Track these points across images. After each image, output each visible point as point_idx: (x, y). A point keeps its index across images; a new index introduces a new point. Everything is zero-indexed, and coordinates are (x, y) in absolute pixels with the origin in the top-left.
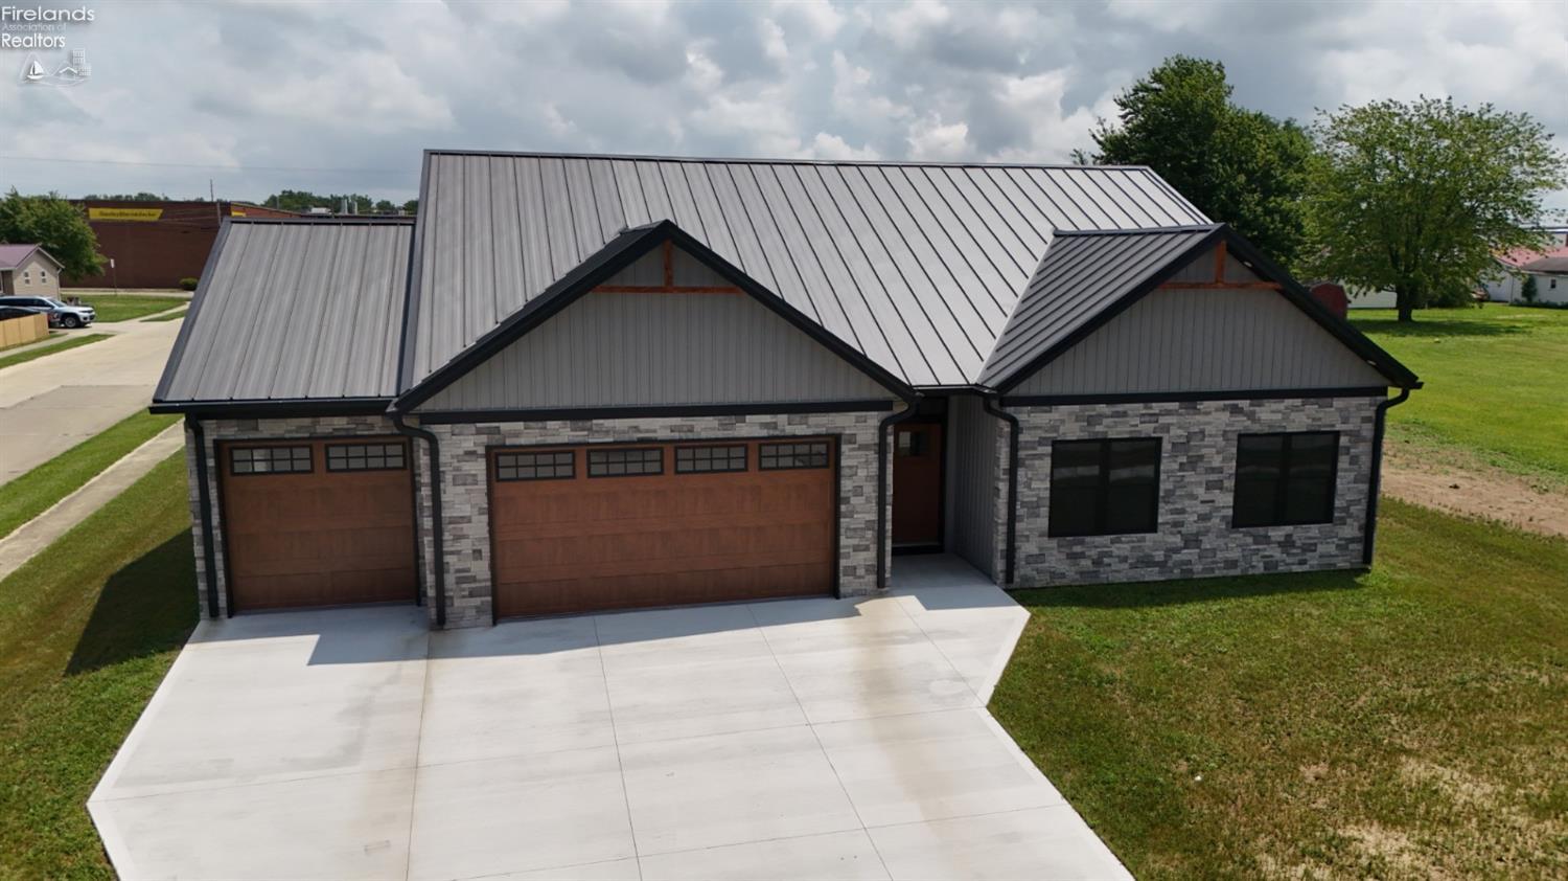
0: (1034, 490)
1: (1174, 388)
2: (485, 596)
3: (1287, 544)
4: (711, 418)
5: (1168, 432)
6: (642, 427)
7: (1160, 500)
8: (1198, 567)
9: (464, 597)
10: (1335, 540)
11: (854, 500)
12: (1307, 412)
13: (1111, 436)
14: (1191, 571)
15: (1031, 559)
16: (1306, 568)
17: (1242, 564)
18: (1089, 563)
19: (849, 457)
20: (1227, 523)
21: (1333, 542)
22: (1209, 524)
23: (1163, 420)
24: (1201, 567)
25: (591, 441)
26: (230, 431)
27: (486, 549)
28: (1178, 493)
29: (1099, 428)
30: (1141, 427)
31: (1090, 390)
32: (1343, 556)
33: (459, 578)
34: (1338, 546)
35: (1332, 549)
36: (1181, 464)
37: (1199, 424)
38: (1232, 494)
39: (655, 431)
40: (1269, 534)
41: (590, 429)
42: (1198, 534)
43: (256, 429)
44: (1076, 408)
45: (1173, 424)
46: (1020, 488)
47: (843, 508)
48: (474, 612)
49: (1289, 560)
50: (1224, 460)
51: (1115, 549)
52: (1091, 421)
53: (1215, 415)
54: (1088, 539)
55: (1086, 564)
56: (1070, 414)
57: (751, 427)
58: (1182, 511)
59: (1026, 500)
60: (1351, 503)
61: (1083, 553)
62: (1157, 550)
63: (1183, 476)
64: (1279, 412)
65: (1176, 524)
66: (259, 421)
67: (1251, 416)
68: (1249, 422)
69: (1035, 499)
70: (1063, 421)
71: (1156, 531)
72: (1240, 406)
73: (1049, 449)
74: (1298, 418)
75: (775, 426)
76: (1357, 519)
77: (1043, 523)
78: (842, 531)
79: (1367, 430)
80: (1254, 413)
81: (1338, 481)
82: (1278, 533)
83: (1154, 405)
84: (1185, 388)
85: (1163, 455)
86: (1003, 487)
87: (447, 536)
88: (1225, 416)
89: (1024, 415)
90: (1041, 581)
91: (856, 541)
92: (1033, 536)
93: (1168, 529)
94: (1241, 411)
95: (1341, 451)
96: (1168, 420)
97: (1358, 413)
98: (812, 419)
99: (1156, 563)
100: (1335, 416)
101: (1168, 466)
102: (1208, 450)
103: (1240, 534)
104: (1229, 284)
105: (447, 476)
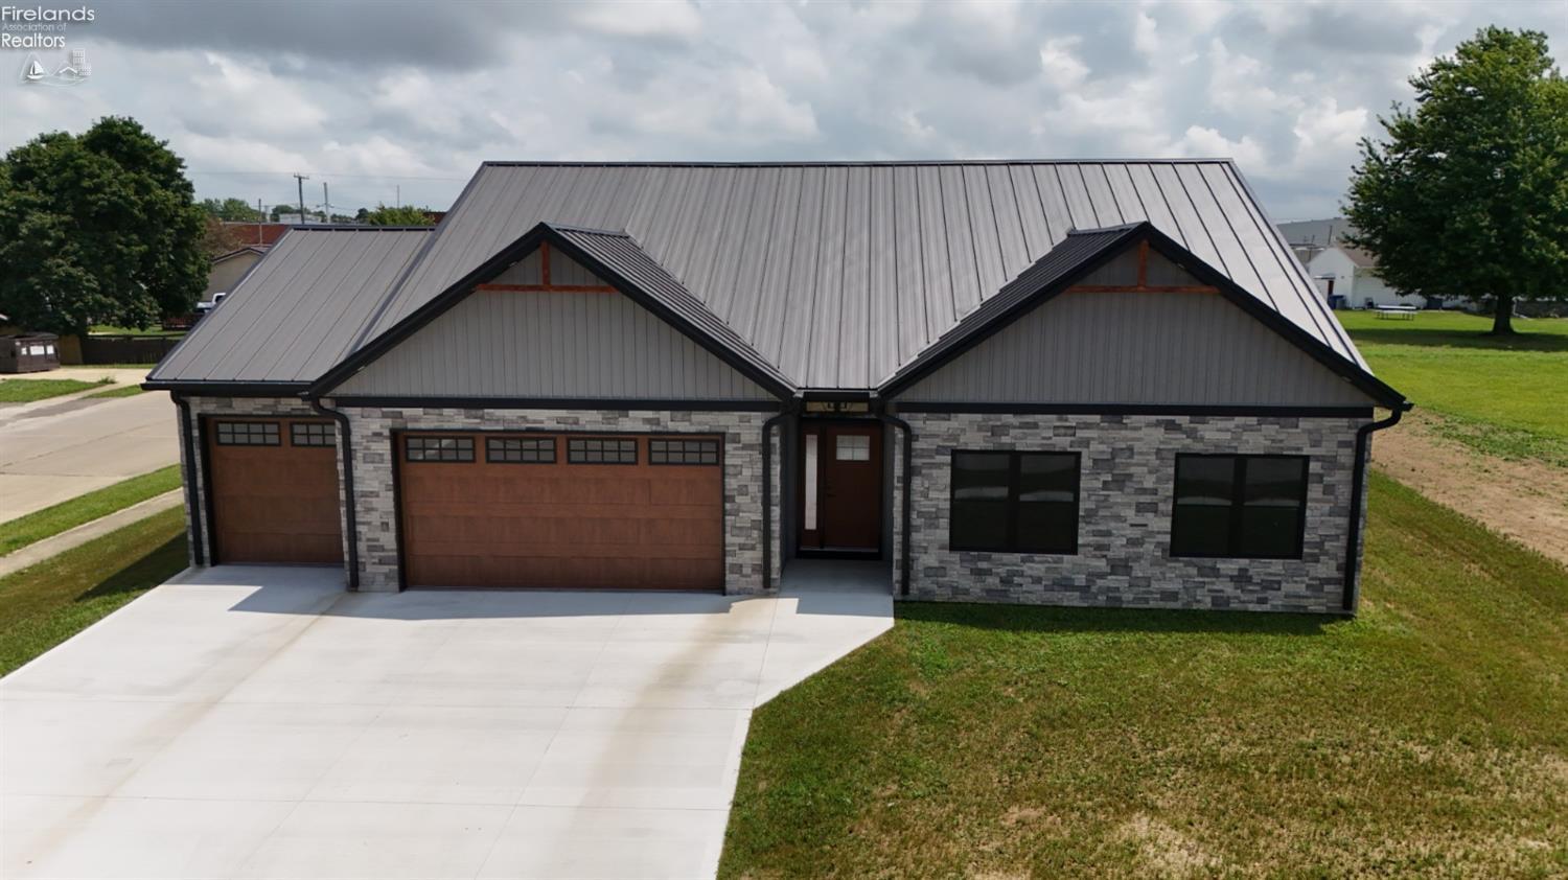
0: (931, 500)
1: (1097, 400)
2: (392, 564)
3: (1241, 578)
4: (595, 412)
5: (1088, 447)
6: (530, 417)
7: (1080, 519)
8: (1128, 596)
9: (374, 563)
10: (1306, 579)
11: (738, 499)
12: (1264, 432)
13: (1019, 448)
14: (1119, 599)
15: (929, 571)
16: (1267, 607)
17: (1183, 597)
18: (997, 581)
19: (733, 456)
20: (1164, 551)
21: (1302, 582)
22: (1141, 550)
23: (1080, 434)
25: (483, 428)
26: (211, 407)
27: (392, 523)
28: (1101, 513)
29: (1005, 440)
30: (1055, 440)
31: (996, 398)
32: (1315, 597)
33: (369, 546)
34: (1308, 587)
35: (1301, 589)
36: (1105, 482)
37: (1125, 439)
38: (1169, 519)
39: (542, 422)
40: (1218, 566)
41: (482, 418)
42: (1127, 560)
43: (230, 406)
44: (978, 417)
45: (1094, 439)
46: (915, 497)
47: (728, 506)
48: (382, 578)
49: (1244, 597)
50: (1159, 480)
51: (1025, 568)
52: (995, 431)
53: (1145, 431)
54: (995, 556)
55: (993, 582)
56: (971, 422)
57: (634, 422)
58: (1108, 534)
59: (923, 510)
60: (1324, 538)
61: (990, 570)
62: (1078, 573)
63: (1108, 496)
64: (1228, 430)
65: (1099, 547)
66: (233, 399)
67: (1192, 434)
68: (1189, 441)
69: (934, 510)
70: (963, 430)
71: (1075, 552)
72: (1177, 422)
73: (948, 459)
74: (1256, 438)
75: (657, 422)
76: (1334, 557)
77: (943, 534)
78: (728, 529)
79: (1346, 456)
80: (1195, 430)
81: (1308, 513)
82: (1230, 566)
83: (1070, 416)
84: (1111, 399)
85: (1083, 471)
86: (898, 495)
87: (358, 508)
88: (1160, 433)
89: (918, 422)
90: (942, 595)
91: (743, 540)
92: (932, 548)
93: (1090, 551)
94: (1179, 428)
95: (1311, 479)
96: (1088, 433)
97: (1334, 436)
98: (696, 416)
99: (1075, 588)
100: (1303, 438)
101: (1089, 484)
102: (1138, 469)
103: (1180, 564)
104: (1155, 287)
105: (358, 454)
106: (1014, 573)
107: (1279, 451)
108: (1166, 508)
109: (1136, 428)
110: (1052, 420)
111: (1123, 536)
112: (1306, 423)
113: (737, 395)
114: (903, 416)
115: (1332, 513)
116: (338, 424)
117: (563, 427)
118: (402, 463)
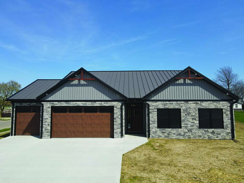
2: (49, 133)
3: (213, 133)
4: (90, 102)
5: (182, 107)
7: (182, 121)
9: (46, 133)
10: (225, 132)
11: (117, 119)
12: (214, 104)
13: (169, 108)
14: (190, 137)
17: (202, 136)
19: (116, 110)
20: (198, 127)
22: (193, 127)
25: (69, 106)
26: (18, 105)
28: (186, 120)
29: (167, 106)
30: (176, 106)
31: (165, 99)
32: (227, 136)
33: (45, 129)
37: (189, 106)
38: (198, 121)
39: (80, 104)
40: (208, 130)
42: (191, 129)
43: (22, 104)
46: (150, 118)
47: (114, 120)
48: (47, 136)
49: (214, 136)
50: (195, 114)
51: (172, 131)
56: (160, 103)
57: (97, 104)
58: (187, 124)
59: (152, 120)
60: (227, 124)
61: (165, 132)
62: (182, 132)
63: (186, 117)
65: (186, 127)
67: (201, 105)
71: (181, 128)
76: (229, 128)
77: (156, 125)
78: (114, 125)
79: (229, 109)
83: (178, 102)
84: (185, 99)
85: (181, 112)
86: (147, 118)
87: (44, 121)
88: (195, 105)
90: (156, 137)
91: (117, 127)
92: (154, 128)
93: (184, 128)
94: (198, 104)
95: (224, 113)
96: (182, 105)
97: (226, 105)
98: (109, 103)
99: (182, 135)
100: (221, 105)
101: (183, 114)
102: (191, 112)
103: (201, 130)
104: (192, 78)
105: (45, 111)
106: (170, 132)
107: (217, 108)
108: (197, 119)
109: (191, 104)
110: (175, 102)
111: (190, 125)
112: (221, 102)
113: (116, 99)
114: (148, 102)
115: (228, 119)
116: (41, 105)
117: (83, 105)
118: (53, 113)
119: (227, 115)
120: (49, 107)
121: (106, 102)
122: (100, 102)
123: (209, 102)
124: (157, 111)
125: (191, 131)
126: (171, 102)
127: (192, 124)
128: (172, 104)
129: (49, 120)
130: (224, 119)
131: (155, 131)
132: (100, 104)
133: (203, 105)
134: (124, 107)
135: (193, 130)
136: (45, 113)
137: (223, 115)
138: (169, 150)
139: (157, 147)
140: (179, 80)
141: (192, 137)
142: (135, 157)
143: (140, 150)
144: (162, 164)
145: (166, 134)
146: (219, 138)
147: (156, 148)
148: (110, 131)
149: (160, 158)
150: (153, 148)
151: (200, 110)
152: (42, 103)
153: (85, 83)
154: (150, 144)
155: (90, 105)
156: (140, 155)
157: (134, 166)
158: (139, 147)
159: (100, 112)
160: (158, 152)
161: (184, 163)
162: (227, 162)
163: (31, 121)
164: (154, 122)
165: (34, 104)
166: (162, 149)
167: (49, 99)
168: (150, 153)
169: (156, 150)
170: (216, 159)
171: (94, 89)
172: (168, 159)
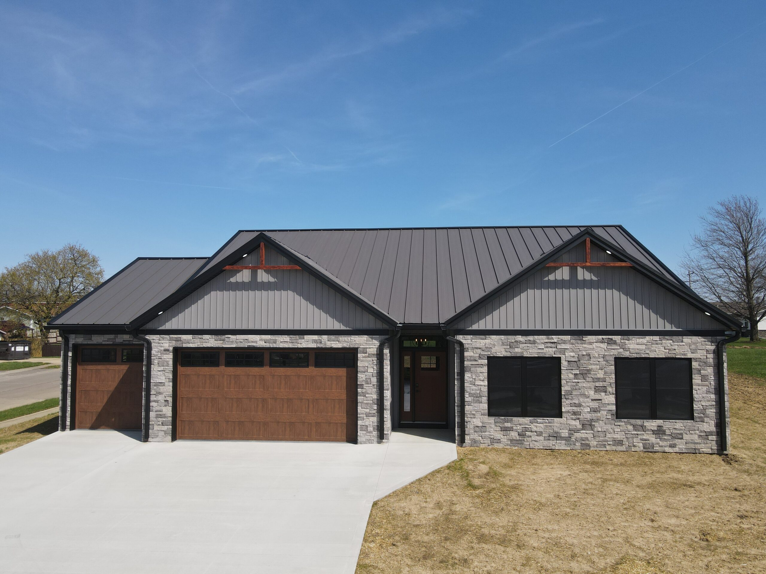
0: (477, 386)
2: (169, 425)
3: (659, 432)
4: (286, 336)
5: (564, 354)
9: (159, 425)
10: (697, 432)
12: (664, 345)
13: (526, 355)
14: (588, 445)
15: (477, 429)
17: (626, 442)
18: (516, 434)
20: (612, 415)
21: (695, 434)
22: (599, 415)
23: (560, 346)
24: (596, 443)
26: (80, 340)
28: (575, 393)
30: (546, 350)
32: (704, 443)
34: (700, 436)
35: (695, 438)
36: (576, 375)
37: (586, 349)
38: (614, 396)
39: (256, 342)
40: (645, 424)
44: (502, 337)
45: (568, 349)
46: (466, 384)
48: (163, 433)
49: (661, 443)
50: (606, 373)
52: (512, 345)
54: (515, 419)
56: (498, 340)
57: (307, 342)
58: (579, 405)
59: (471, 391)
60: (705, 407)
61: (512, 428)
62: (563, 429)
63: (577, 382)
64: (643, 344)
65: (575, 413)
68: (621, 350)
69: (478, 392)
70: (494, 345)
71: (561, 417)
72: (614, 339)
73: (486, 361)
74: (659, 348)
75: (320, 342)
76: (711, 418)
77: (484, 406)
78: (359, 404)
80: (624, 344)
82: (652, 424)
83: (553, 337)
84: (574, 327)
85: (562, 368)
86: (457, 384)
87: (153, 392)
88: (604, 346)
90: (485, 443)
91: (368, 411)
92: (478, 415)
93: (569, 416)
94: (615, 343)
95: (694, 371)
96: (563, 346)
97: (704, 347)
98: (342, 338)
99: (562, 438)
100: (686, 348)
101: (567, 375)
102: (594, 367)
103: (622, 423)
104: (596, 263)
105: (155, 361)
106: (526, 430)
107: (674, 356)
108: (612, 389)
109: (591, 343)
110: (543, 338)
111: (588, 406)
112: (687, 340)
113: (365, 326)
114: (460, 338)
115: (708, 392)
116: (146, 345)
117: (267, 345)
118: (179, 367)
119: (704, 378)
120: (168, 350)
121: (333, 337)
122: (315, 337)
123: (648, 338)
124: (489, 365)
125: (591, 425)
126: (531, 338)
127: (595, 405)
128: (534, 342)
129: (168, 388)
130: (694, 392)
131: (480, 424)
132: (315, 341)
133: (631, 347)
134: (386, 351)
135: (596, 424)
136: (155, 369)
137: (691, 379)
138: (515, 488)
139: (480, 477)
140: (556, 268)
141: (594, 443)
142: (407, 510)
143: (426, 488)
144: (482, 538)
145: (514, 435)
146: (676, 449)
147: (476, 482)
148: (345, 421)
149: (481, 517)
150: (465, 483)
151: (619, 362)
152: (147, 337)
153: (272, 280)
154: (461, 468)
155: (286, 345)
156: (425, 504)
157: (399, 544)
158: (426, 477)
159: (318, 365)
160: (478, 496)
161: (547, 535)
162: (678, 536)
163: (116, 388)
164: (477, 397)
165: (126, 337)
166: (493, 486)
167: (168, 326)
168: (454, 499)
169: (475, 488)
170: (650, 524)
171: (297, 297)
172: (503, 520)
